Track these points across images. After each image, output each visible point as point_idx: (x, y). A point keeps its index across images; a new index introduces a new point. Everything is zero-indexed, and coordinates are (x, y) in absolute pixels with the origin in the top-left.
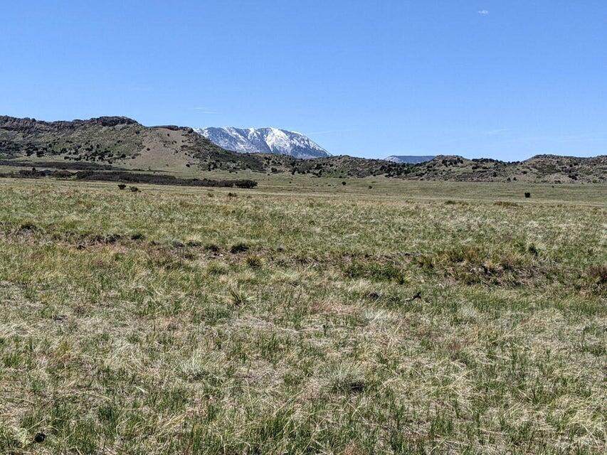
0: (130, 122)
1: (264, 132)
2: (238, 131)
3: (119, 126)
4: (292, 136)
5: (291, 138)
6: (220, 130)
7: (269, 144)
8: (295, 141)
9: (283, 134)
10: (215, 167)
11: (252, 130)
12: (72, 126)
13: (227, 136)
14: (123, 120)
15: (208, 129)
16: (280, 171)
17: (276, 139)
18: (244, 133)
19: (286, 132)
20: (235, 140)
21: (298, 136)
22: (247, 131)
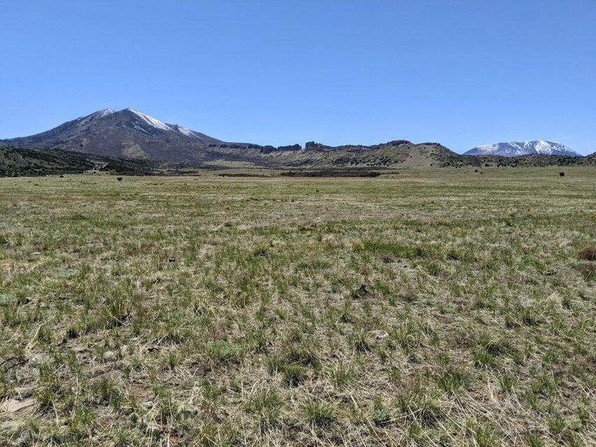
0: (406, 142)
1: (534, 143)
2: (517, 143)
3: (401, 145)
4: (552, 144)
5: (552, 146)
6: (506, 143)
7: (537, 150)
8: (555, 148)
9: (547, 144)
10: (449, 164)
11: (526, 143)
12: (377, 147)
13: (510, 147)
14: (402, 142)
15: (499, 144)
16: (491, 165)
17: (542, 147)
18: (521, 145)
19: (549, 142)
20: (516, 149)
21: (556, 144)
22: (523, 144)
